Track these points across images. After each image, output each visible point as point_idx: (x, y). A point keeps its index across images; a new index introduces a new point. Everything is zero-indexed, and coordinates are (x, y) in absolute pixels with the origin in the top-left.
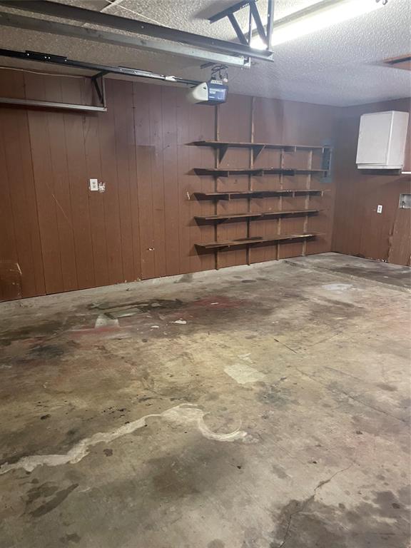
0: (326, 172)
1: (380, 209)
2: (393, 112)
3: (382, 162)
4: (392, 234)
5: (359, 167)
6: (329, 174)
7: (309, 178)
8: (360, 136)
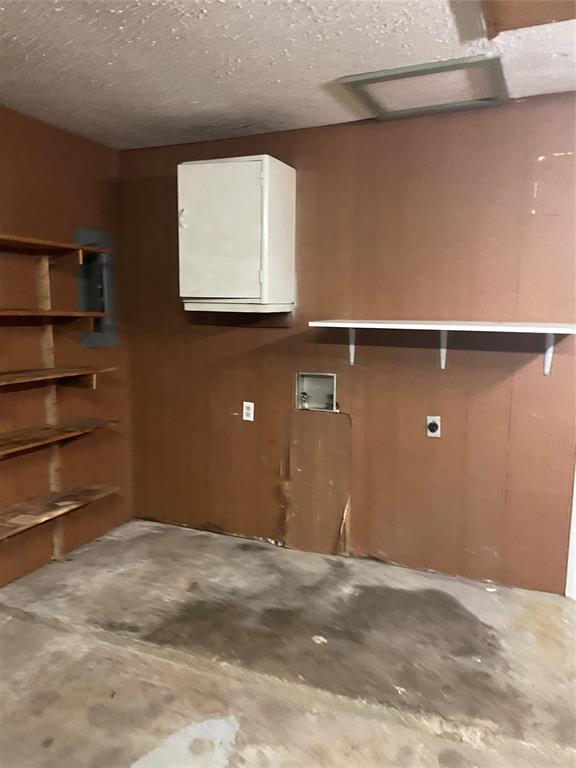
0: (98, 321)
1: (249, 411)
2: (266, 158)
3: (250, 293)
4: (288, 472)
5: (189, 307)
6: (107, 322)
7: (48, 336)
8: (181, 219)
